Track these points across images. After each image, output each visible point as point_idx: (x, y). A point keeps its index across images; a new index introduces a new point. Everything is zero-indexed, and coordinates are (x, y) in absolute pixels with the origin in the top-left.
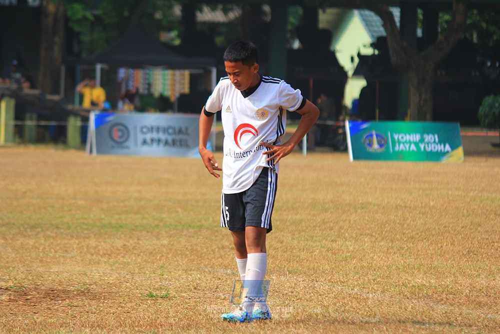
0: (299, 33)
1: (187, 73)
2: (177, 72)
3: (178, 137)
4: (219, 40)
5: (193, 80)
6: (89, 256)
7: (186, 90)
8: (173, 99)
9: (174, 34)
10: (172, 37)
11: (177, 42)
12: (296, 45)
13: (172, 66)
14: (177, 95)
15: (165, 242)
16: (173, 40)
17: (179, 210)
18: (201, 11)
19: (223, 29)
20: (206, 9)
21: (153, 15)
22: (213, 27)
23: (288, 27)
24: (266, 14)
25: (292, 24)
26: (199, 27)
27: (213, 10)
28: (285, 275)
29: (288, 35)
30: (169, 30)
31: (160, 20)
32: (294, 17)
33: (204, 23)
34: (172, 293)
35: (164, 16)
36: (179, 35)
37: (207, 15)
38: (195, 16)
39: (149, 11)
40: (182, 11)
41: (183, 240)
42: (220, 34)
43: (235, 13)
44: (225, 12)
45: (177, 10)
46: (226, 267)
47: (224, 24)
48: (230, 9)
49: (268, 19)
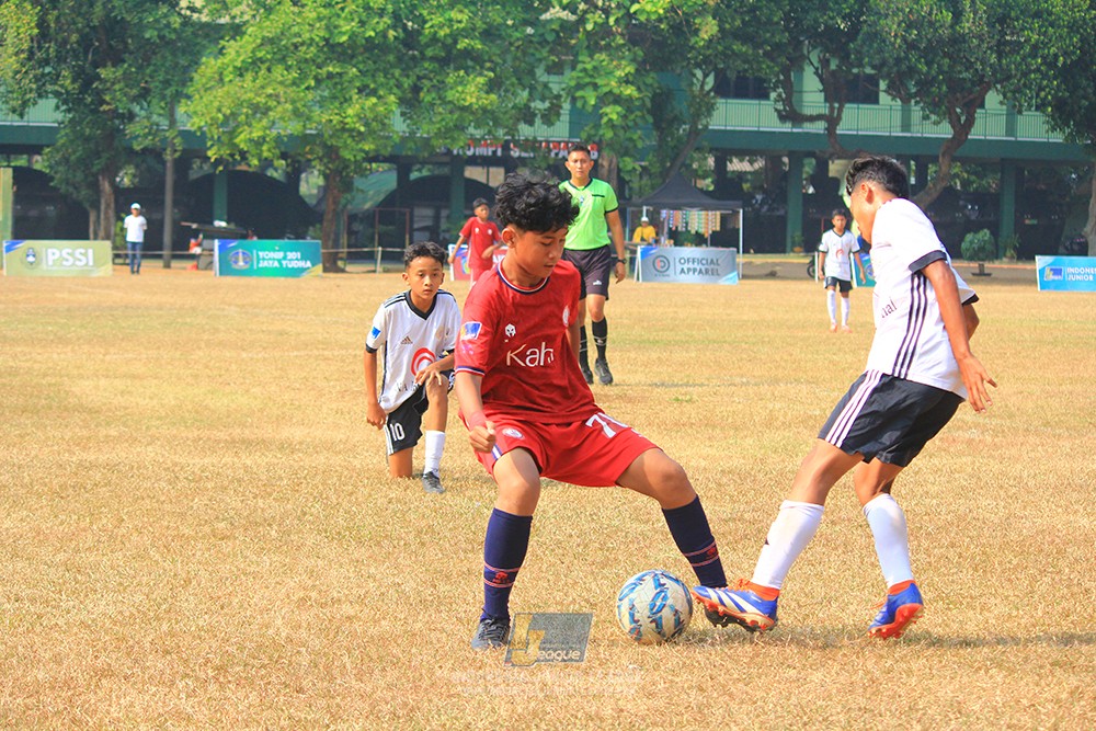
0: (813, 180)
1: (718, 213)
2: (710, 213)
3: (710, 267)
4: (746, 186)
5: (724, 219)
6: (629, 366)
7: (718, 229)
8: (706, 236)
9: (709, 180)
10: (707, 184)
11: (711, 188)
12: (811, 190)
13: (706, 208)
14: (710, 232)
15: (693, 355)
16: (708, 186)
17: (708, 328)
18: (731, 162)
19: (749, 177)
20: (735, 160)
21: (691, 165)
22: (741, 175)
23: (804, 176)
24: (784, 164)
25: (807, 173)
26: (729, 175)
27: (741, 161)
28: (791, 383)
29: (804, 182)
30: (704, 178)
31: (696, 170)
32: (809, 167)
33: (734, 172)
34: (695, 397)
35: (700, 166)
36: (712, 182)
37: (736, 165)
38: (726, 166)
39: (688, 162)
40: (715, 162)
41: (708, 354)
42: (747, 181)
43: (759, 164)
44: (751, 162)
45: (711, 161)
46: (742, 376)
47: (750, 173)
48: (756, 161)
49: (787, 169)
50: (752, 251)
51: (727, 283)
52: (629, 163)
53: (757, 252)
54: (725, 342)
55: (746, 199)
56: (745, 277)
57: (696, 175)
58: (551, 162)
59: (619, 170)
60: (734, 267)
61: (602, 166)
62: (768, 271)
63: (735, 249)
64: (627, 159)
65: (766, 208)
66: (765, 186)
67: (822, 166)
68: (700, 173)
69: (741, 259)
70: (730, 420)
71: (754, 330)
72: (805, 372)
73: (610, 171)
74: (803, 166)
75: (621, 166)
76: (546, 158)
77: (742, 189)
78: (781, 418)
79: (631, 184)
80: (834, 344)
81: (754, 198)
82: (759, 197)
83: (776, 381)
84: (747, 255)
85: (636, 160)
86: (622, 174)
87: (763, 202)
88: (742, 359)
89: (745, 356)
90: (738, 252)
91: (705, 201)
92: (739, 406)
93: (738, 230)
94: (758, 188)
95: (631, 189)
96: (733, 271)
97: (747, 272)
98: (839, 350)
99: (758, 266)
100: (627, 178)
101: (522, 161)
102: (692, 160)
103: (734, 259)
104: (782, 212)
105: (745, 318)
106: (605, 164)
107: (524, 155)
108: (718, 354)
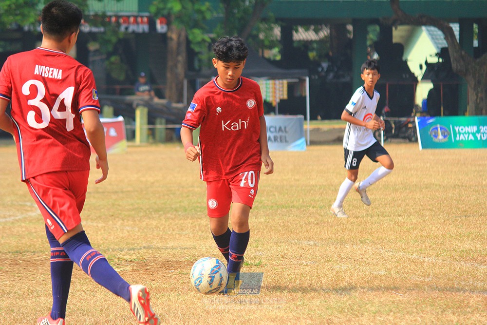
0: (377, 47)
1: (285, 82)
2: (277, 82)
3: (278, 135)
4: (312, 55)
5: (291, 88)
6: (200, 233)
7: (285, 97)
8: (274, 104)
9: (276, 50)
10: (274, 53)
11: (278, 58)
12: (376, 56)
13: (273, 77)
14: (278, 100)
15: (262, 220)
16: (275, 56)
17: (276, 194)
18: (297, 31)
19: (315, 45)
20: (300, 29)
21: (257, 36)
22: (307, 45)
23: (369, 43)
24: (349, 32)
25: (371, 39)
26: (295, 45)
27: (307, 30)
28: (357, 244)
29: (369, 49)
30: (271, 47)
31: (263, 41)
32: (373, 33)
33: (300, 41)
34: (264, 261)
35: (266, 37)
36: (279, 52)
37: (302, 35)
38: (291, 35)
39: (254, 32)
40: (282, 32)
41: (276, 218)
42: (312, 49)
43: (324, 33)
44: (316, 31)
45: (277, 31)
46: (309, 239)
47: (315, 41)
48: (321, 29)
49: (351, 36)
50: (319, 118)
51: (296, 149)
52: (197, 35)
53: (324, 118)
54: (293, 206)
55: (312, 68)
56: (313, 143)
57: (262, 45)
58: (121, 36)
59: (188, 42)
60: (301, 133)
61: (171, 39)
62: (335, 136)
63: (302, 117)
64: (197, 31)
65: (331, 75)
66: (331, 54)
67: (386, 33)
68: (267, 43)
69: (309, 126)
70: (298, 282)
71: (321, 194)
72: (371, 234)
73: (179, 44)
74: (367, 33)
75: (191, 37)
76: (115, 32)
77: (307, 57)
78: (347, 279)
79: (200, 56)
80: (399, 206)
81: (319, 65)
82: (325, 65)
83: (343, 242)
84: (314, 122)
85: (205, 31)
86: (192, 46)
87: (329, 70)
88: (309, 223)
89: (312, 220)
90: (305, 119)
91: (274, 70)
92: (307, 269)
93: (305, 98)
94: (324, 56)
95: (200, 61)
96: (300, 138)
97: (315, 138)
98: (404, 211)
99: (325, 132)
100: (197, 49)
101: (92, 36)
102: (259, 30)
103: (301, 126)
104: (347, 79)
105: (313, 182)
106: (174, 36)
107: (94, 29)
108: (286, 218)
